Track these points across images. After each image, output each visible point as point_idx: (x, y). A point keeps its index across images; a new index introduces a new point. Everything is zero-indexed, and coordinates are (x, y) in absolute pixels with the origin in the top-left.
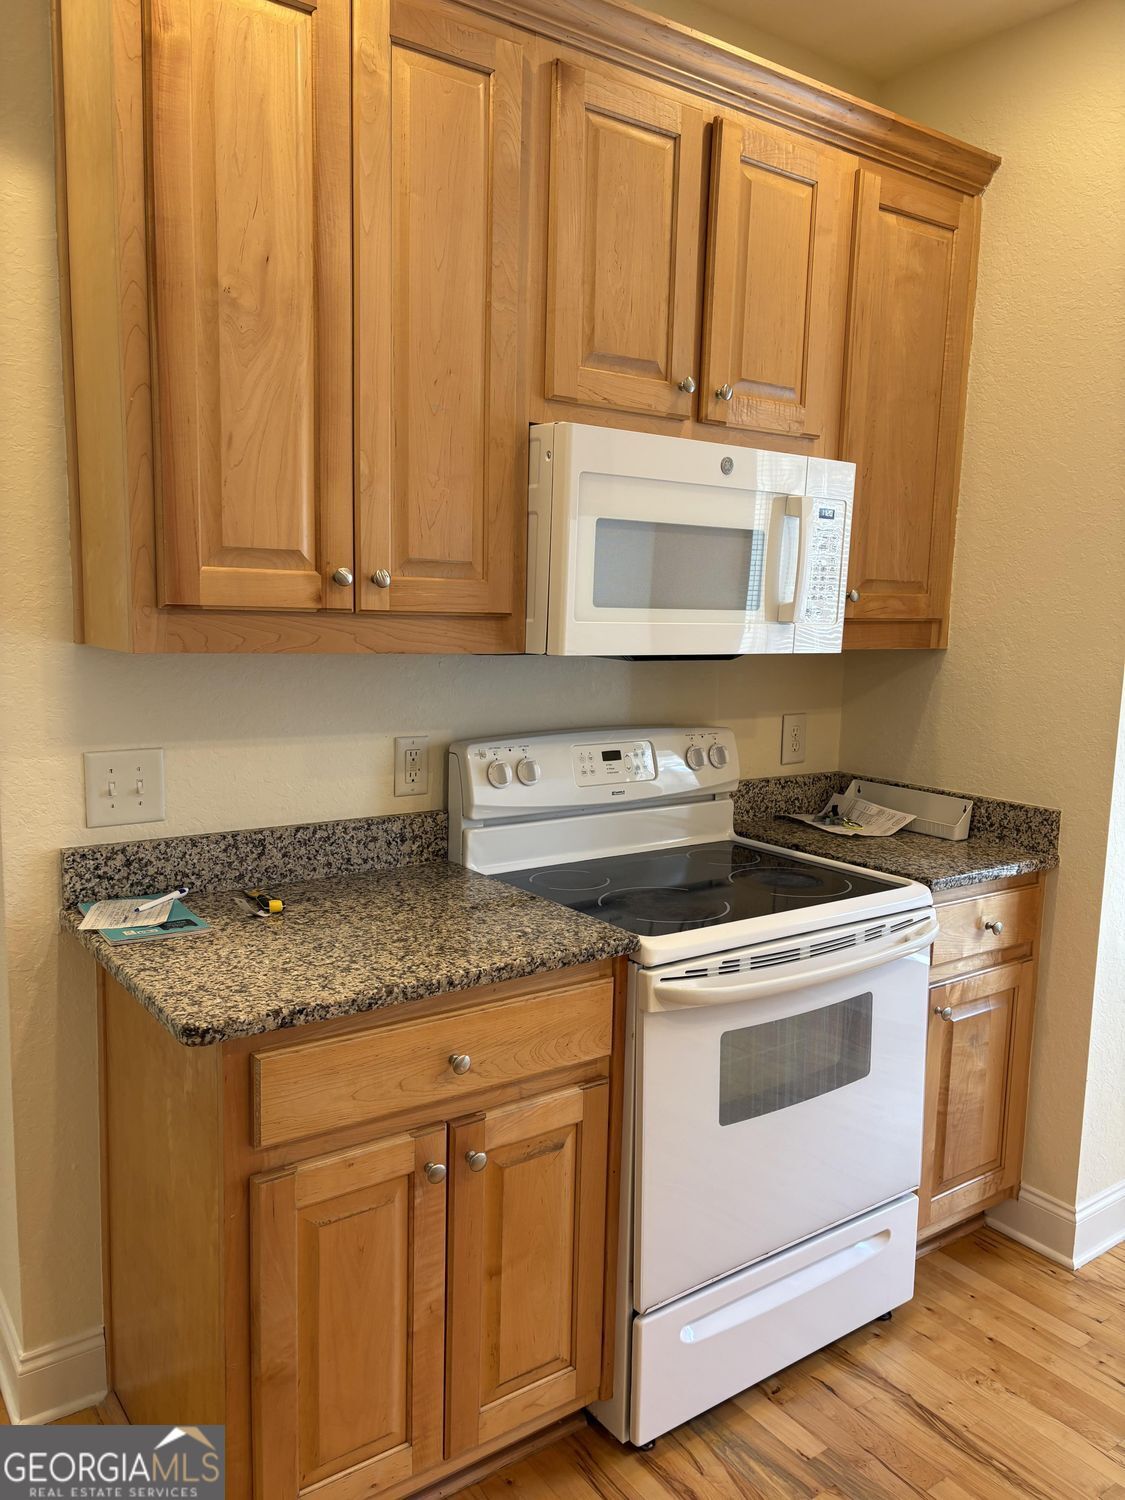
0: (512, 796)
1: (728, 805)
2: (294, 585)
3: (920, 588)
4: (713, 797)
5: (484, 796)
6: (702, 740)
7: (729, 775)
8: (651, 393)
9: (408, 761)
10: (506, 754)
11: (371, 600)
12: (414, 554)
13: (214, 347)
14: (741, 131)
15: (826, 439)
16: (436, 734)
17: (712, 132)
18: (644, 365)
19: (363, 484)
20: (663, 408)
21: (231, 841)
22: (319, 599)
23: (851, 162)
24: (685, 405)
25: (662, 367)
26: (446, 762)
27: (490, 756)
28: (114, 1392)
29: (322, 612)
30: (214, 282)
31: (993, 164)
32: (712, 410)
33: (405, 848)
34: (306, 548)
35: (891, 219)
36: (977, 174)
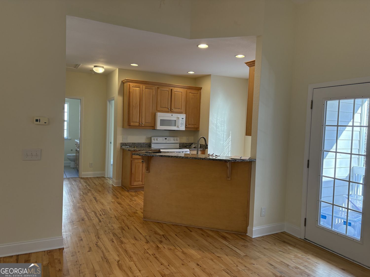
0: (156, 141)
1: (178, 145)
2: (137, 124)
3: (196, 125)
4: (177, 143)
5: (153, 141)
6: (175, 138)
7: (178, 142)
8: (166, 110)
9: (148, 138)
10: (156, 138)
11: (143, 125)
12: (146, 122)
13: (133, 109)
14: (175, 89)
15: (184, 112)
16: (150, 136)
17: (172, 90)
18: (166, 108)
19: (142, 117)
20: (167, 111)
21: (133, 143)
22: (139, 125)
23: (186, 90)
24: (170, 110)
25: (167, 107)
26: (151, 139)
27: (154, 138)
28: (122, 185)
29: (139, 126)
30: (133, 105)
31: (202, 88)
32: (172, 110)
33: (147, 145)
34: (138, 122)
35: (190, 94)
36: (200, 89)
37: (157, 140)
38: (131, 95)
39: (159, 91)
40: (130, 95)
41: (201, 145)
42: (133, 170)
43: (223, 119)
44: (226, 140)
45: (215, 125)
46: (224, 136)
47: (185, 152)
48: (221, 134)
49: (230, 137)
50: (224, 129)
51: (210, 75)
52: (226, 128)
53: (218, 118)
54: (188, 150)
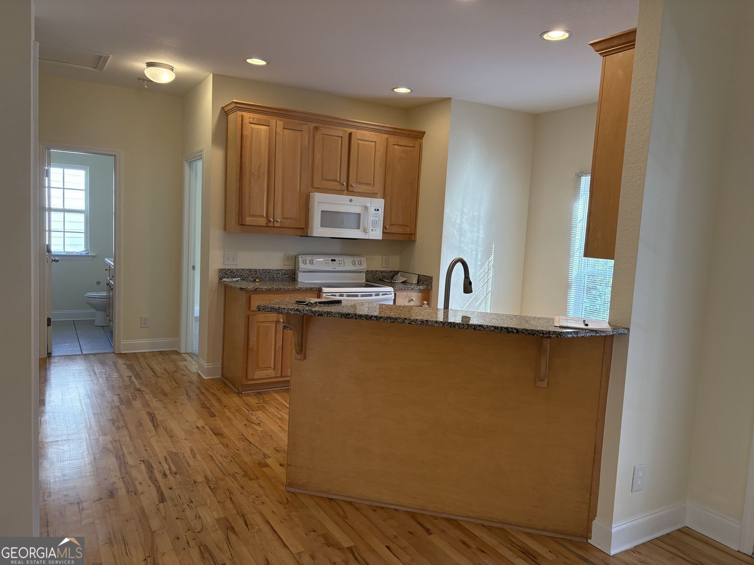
0: (309, 267)
1: (364, 275)
2: (262, 222)
3: (407, 226)
4: (360, 272)
5: (302, 266)
6: (357, 259)
7: (364, 267)
8: (337, 186)
9: (288, 258)
10: (309, 258)
11: (276, 225)
12: (285, 216)
13: (250, 181)
14: (358, 134)
15: (380, 194)
16: (294, 253)
17: (350, 134)
18: (335, 181)
19: (275, 204)
20: (339, 189)
21: (250, 270)
22: (267, 224)
23: (387, 136)
24: (344, 188)
25: (339, 181)
26: (295, 259)
27: (304, 258)
28: (222, 376)
29: (267, 226)
30: (251, 171)
31: (424, 133)
32: (350, 189)
33: (286, 276)
34: (265, 215)
35: (397, 147)
36: (420, 135)
37: (311, 262)
38: (247, 144)
39: (318, 136)
40: (243, 145)
41: (419, 276)
42: (253, 339)
43: (476, 214)
44: (483, 264)
45: (457, 227)
46: (477, 255)
47: (383, 295)
48: (469, 251)
49: (492, 258)
50: (478, 237)
51: (448, 100)
52: (482, 236)
53: (465, 210)
54: (391, 289)
